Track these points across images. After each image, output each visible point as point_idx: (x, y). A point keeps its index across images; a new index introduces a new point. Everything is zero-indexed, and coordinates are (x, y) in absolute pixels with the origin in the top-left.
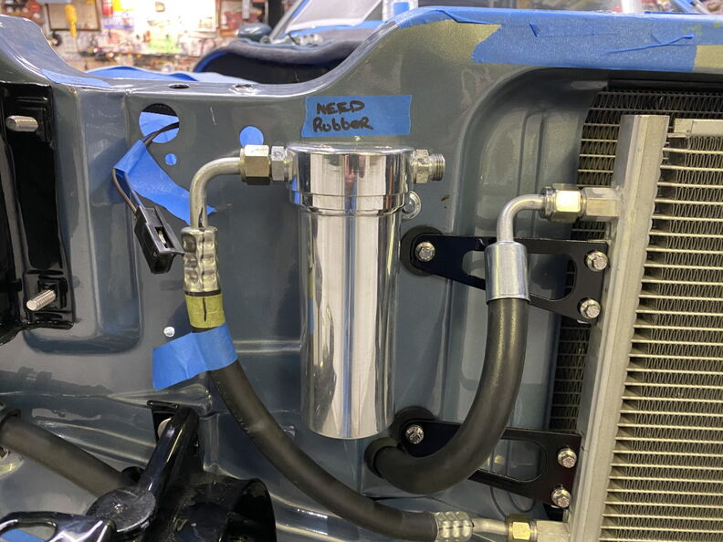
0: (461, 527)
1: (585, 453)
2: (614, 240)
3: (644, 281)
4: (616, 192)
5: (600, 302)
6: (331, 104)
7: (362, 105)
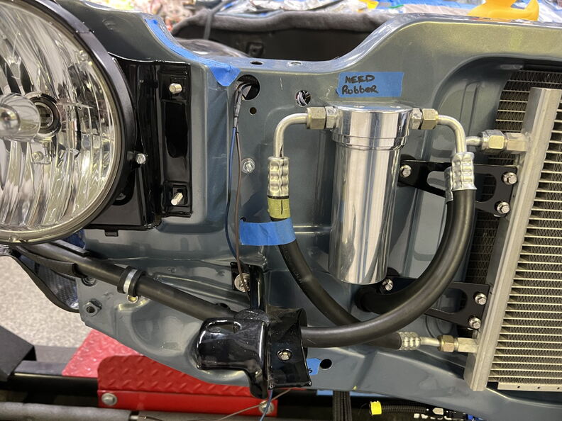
0: (414, 341)
1: (493, 296)
2: (522, 165)
3: (538, 191)
4: (526, 136)
5: (509, 204)
6: (353, 77)
7: (373, 78)
